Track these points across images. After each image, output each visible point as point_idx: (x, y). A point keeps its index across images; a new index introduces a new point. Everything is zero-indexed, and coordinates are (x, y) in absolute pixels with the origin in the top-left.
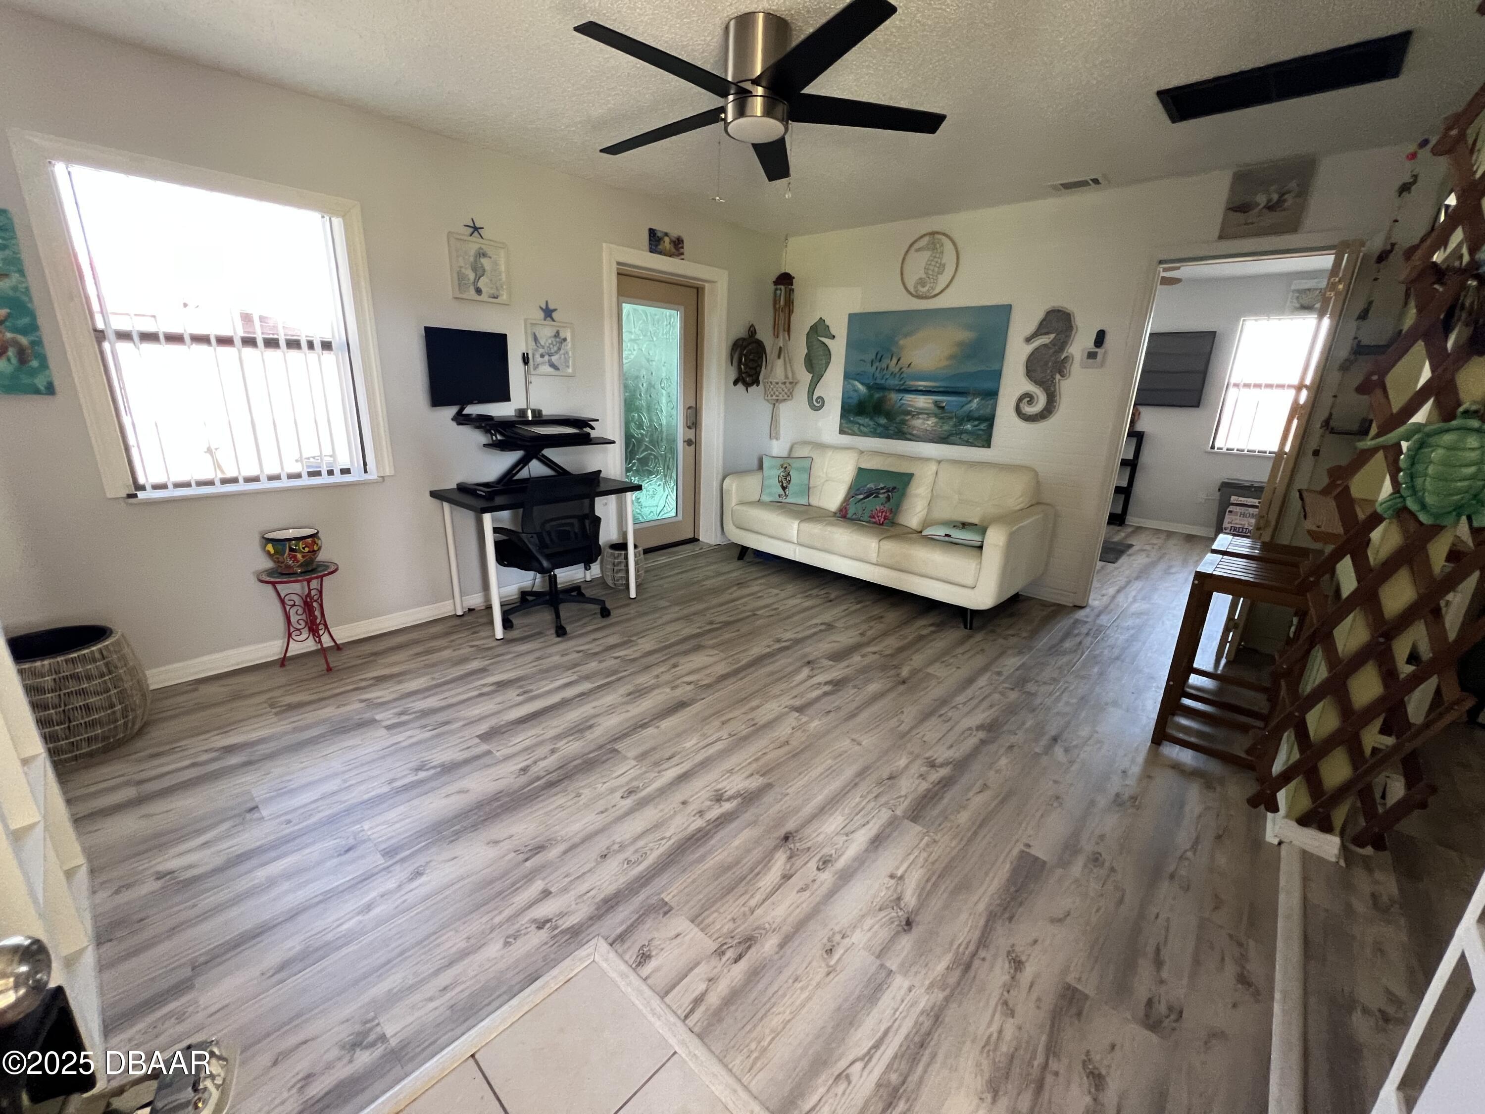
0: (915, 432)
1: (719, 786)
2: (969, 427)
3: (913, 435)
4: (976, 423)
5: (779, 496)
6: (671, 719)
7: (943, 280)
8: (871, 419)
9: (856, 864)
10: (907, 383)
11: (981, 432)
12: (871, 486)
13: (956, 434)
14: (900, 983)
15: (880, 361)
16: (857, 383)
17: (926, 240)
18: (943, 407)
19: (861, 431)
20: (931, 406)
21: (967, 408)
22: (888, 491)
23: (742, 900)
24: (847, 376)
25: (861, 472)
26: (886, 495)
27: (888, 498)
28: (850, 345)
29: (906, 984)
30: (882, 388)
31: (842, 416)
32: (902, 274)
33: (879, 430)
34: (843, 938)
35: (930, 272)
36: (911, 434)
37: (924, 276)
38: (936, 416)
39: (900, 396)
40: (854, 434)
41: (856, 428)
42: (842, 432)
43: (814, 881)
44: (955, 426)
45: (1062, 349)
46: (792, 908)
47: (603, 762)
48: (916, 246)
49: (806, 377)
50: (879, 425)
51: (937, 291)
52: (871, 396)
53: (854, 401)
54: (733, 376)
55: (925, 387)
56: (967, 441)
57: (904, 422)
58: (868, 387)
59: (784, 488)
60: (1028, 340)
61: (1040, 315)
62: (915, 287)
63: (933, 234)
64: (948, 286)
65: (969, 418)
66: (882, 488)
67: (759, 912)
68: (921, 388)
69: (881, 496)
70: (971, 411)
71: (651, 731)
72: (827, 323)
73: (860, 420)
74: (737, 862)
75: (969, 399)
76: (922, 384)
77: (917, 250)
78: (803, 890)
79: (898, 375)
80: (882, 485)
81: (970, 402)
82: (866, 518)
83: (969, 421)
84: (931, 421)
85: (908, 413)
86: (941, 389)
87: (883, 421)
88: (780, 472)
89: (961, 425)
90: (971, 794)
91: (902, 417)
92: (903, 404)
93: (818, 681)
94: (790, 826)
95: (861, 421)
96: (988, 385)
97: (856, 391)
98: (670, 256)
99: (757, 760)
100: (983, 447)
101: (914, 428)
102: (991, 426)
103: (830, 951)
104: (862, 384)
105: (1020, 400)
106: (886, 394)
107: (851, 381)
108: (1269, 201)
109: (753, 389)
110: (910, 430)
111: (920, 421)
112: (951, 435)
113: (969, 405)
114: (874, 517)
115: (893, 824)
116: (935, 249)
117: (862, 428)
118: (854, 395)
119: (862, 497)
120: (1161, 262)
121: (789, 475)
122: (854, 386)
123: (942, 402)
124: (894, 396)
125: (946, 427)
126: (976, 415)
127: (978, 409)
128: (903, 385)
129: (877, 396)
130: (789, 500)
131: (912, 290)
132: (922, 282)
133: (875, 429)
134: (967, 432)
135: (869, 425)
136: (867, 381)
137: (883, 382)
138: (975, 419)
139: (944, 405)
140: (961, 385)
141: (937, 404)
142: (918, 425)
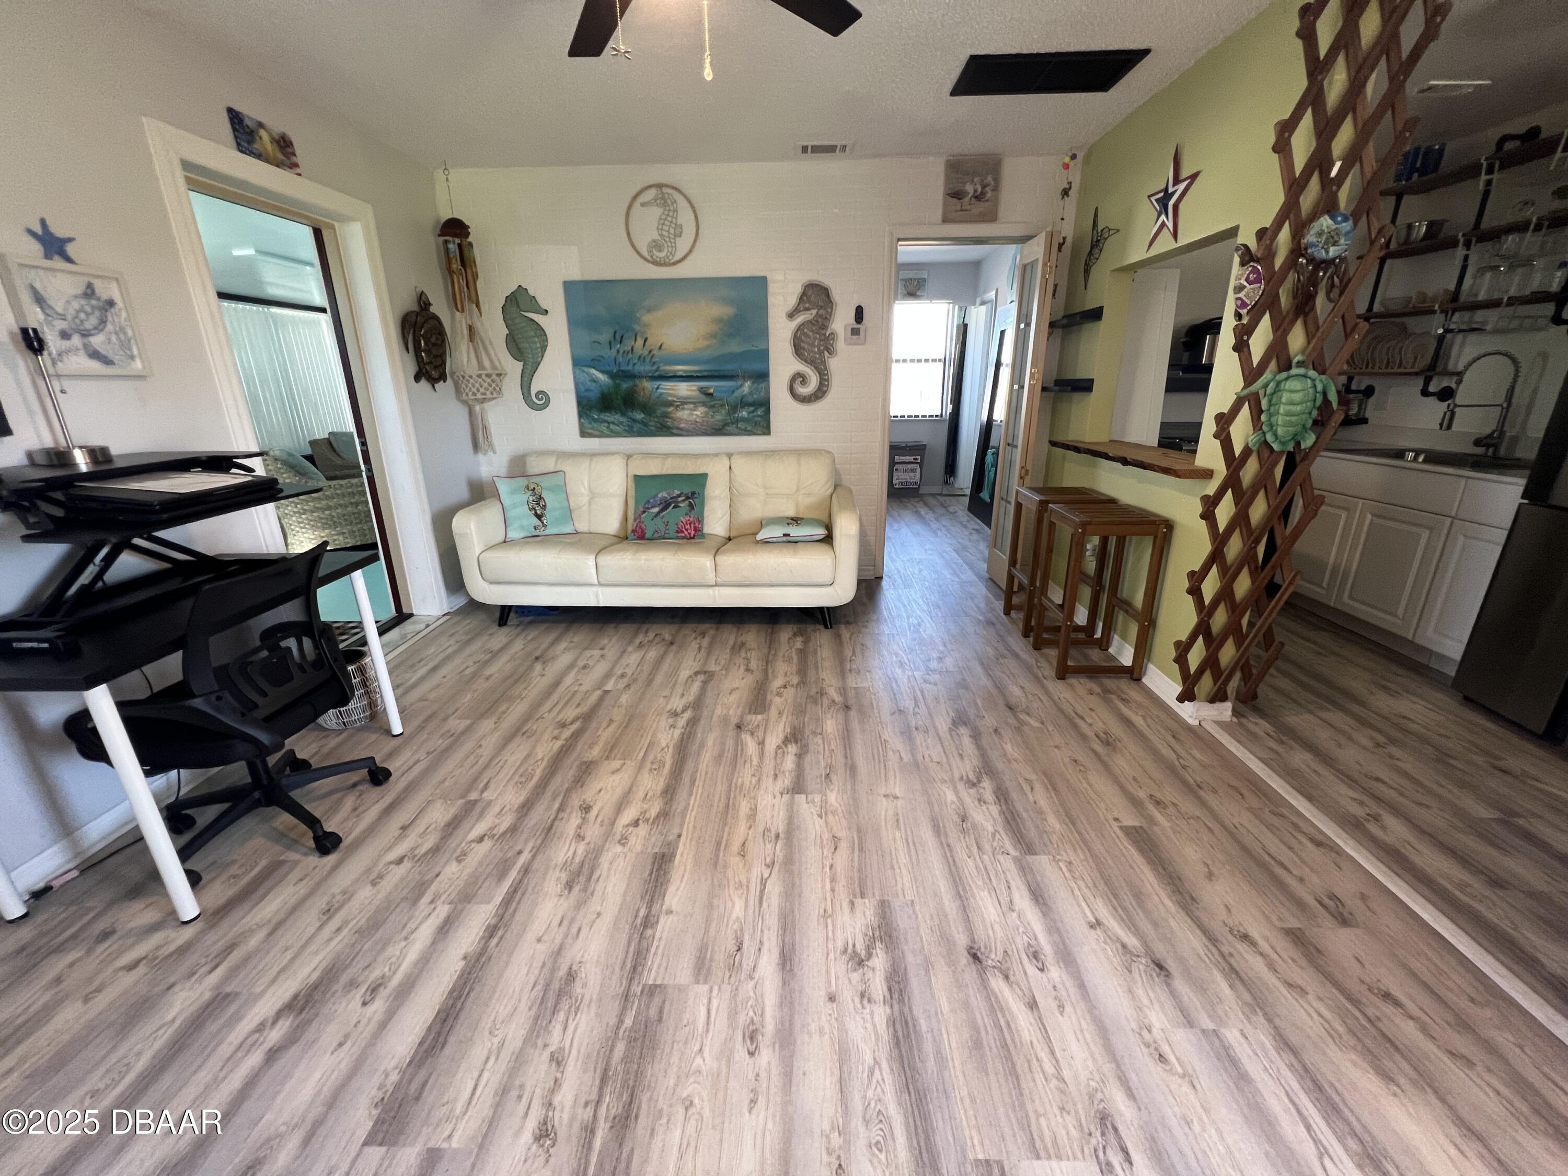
1: (840, 945)
2: (744, 414)
3: (681, 429)
5: (535, 528)
6: (672, 889)
7: (683, 245)
8: (623, 414)
9: (1056, 936)
10: (661, 368)
12: (663, 494)
14: (1232, 1035)
15: (621, 343)
16: (593, 371)
17: (652, 193)
18: (711, 395)
19: (612, 431)
20: (696, 394)
21: (738, 393)
22: (688, 498)
23: (1039, 1077)
24: (577, 363)
25: (640, 481)
26: (687, 502)
27: (691, 506)
28: (574, 322)
29: (1237, 1033)
30: (631, 376)
31: (580, 415)
32: (628, 234)
33: (636, 427)
34: (1150, 1031)
35: (665, 234)
37: (657, 237)
38: (704, 404)
39: (656, 384)
40: (602, 435)
41: (603, 427)
42: (584, 434)
43: (1054, 987)
44: (729, 414)
45: (825, 327)
46: (1080, 1037)
47: (660, 1020)
48: (641, 199)
49: (514, 368)
50: (634, 421)
51: (677, 258)
52: (617, 386)
53: (594, 395)
54: (412, 369)
55: (685, 371)
56: (746, 430)
57: (666, 415)
58: (612, 375)
59: (539, 517)
60: (791, 315)
61: (797, 289)
62: (650, 252)
63: (660, 186)
64: (690, 251)
65: (743, 403)
66: (679, 496)
67: (1066, 1074)
69: (681, 505)
70: (743, 397)
71: (665, 926)
72: (531, 292)
74: (975, 1028)
75: (739, 383)
76: (680, 368)
77: (643, 205)
78: (1061, 1007)
79: (648, 360)
80: (677, 492)
81: (741, 386)
82: (673, 534)
83: (743, 407)
84: (700, 412)
85: (670, 404)
87: (639, 416)
88: (527, 496)
89: (735, 412)
90: (1031, 798)
91: (664, 409)
92: (661, 394)
93: (774, 747)
94: (962, 940)
95: (610, 419)
96: (757, 366)
97: (594, 381)
98: (278, 166)
99: (833, 880)
100: (764, 434)
102: (768, 411)
103: (1162, 1058)
104: (602, 372)
105: (793, 380)
106: (637, 381)
107: (586, 369)
108: (975, 191)
109: (440, 386)
111: (686, 412)
112: (726, 424)
113: (740, 391)
114: (682, 532)
115: (1024, 869)
116: (665, 204)
117: (612, 426)
118: (593, 386)
119: (656, 510)
120: (899, 240)
121: (541, 498)
123: (708, 388)
124: (647, 385)
125: (718, 417)
126: (750, 399)
127: (751, 393)
128: (657, 370)
129: (625, 385)
130: (549, 531)
131: (646, 254)
132: (655, 245)
134: (743, 420)
135: (622, 423)
136: (609, 369)
137: (630, 367)
138: (750, 405)
139: (711, 391)
140: (728, 367)
141: (703, 391)
142: (685, 417)
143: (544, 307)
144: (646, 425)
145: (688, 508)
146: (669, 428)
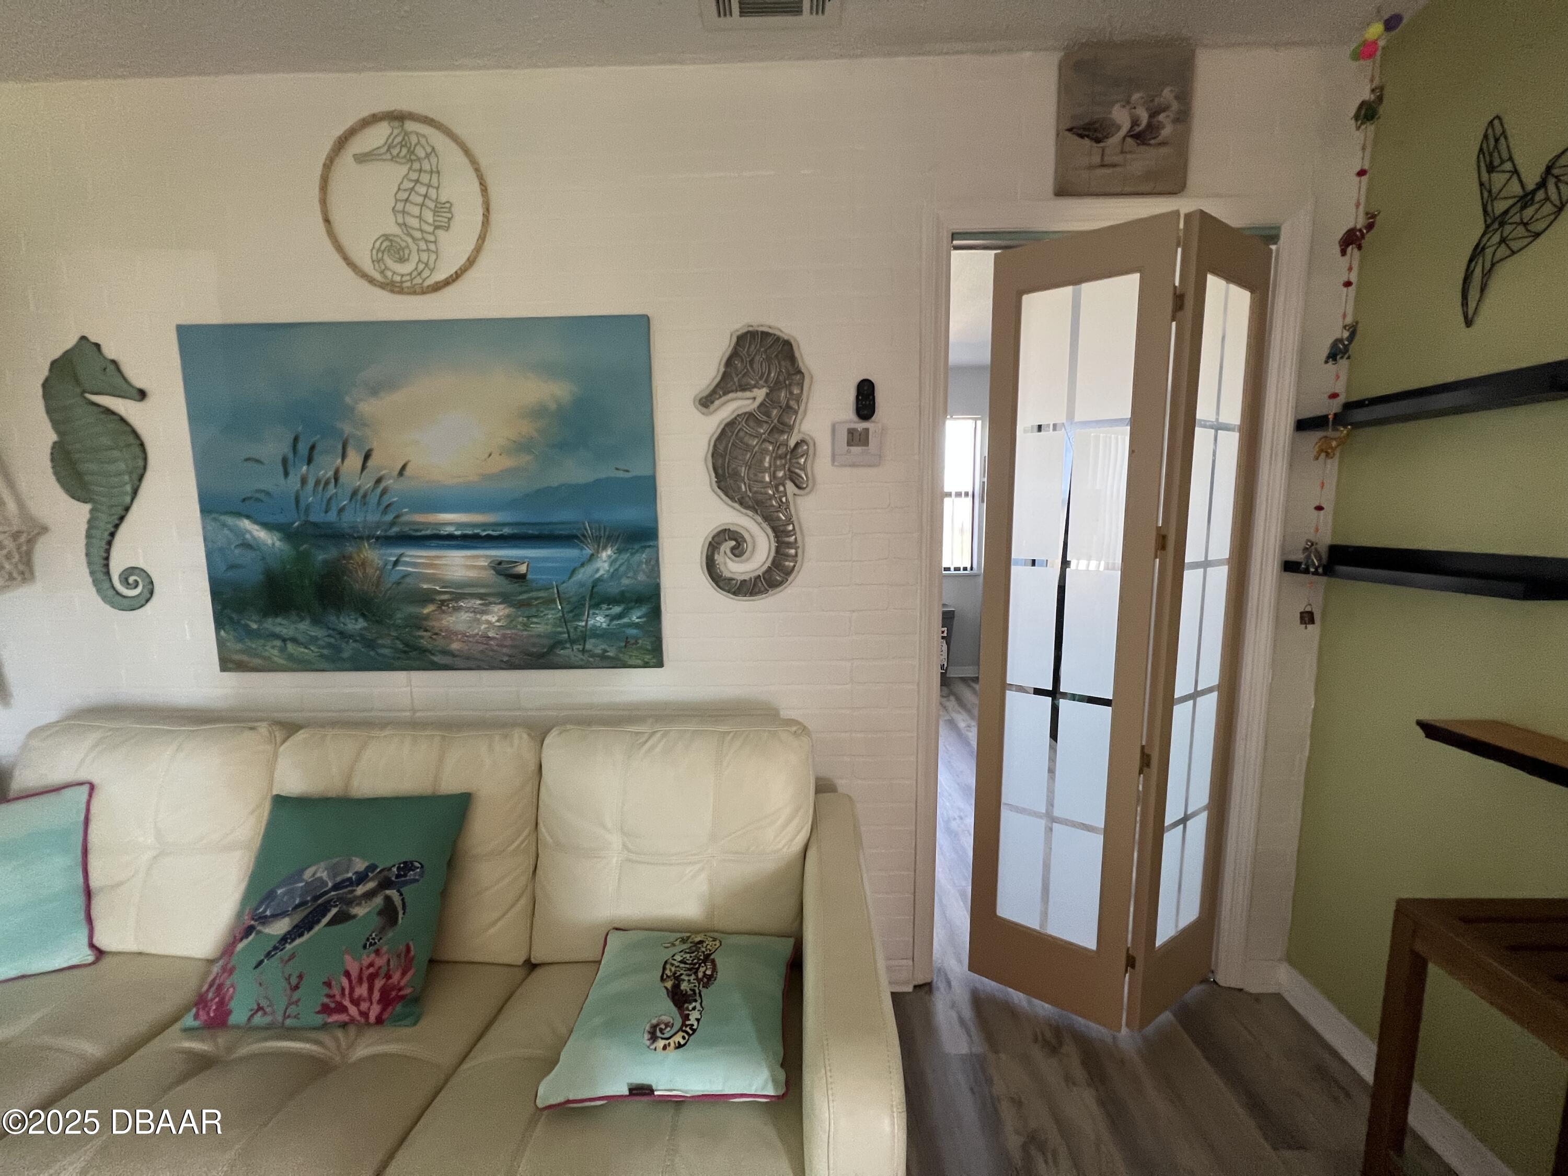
0: (455, 646)
2: (599, 620)
3: (452, 654)
4: (617, 609)
7: (454, 248)
8: (316, 621)
10: (404, 519)
11: (633, 632)
12: (318, 872)
13: (573, 642)
15: (310, 461)
16: (246, 524)
17: (378, 135)
18: (521, 577)
19: (291, 657)
20: (489, 575)
21: (583, 575)
22: (386, 884)
25: (284, 814)
26: (378, 900)
27: (389, 914)
31: (220, 621)
32: (327, 221)
35: (414, 222)
36: (445, 652)
37: (396, 230)
38: (505, 598)
39: (392, 553)
41: (272, 651)
42: (227, 664)
44: (564, 621)
45: (784, 427)
48: (355, 146)
49: (71, 516)
50: (343, 635)
51: (440, 276)
52: (302, 558)
53: (252, 574)
55: (459, 525)
57: (418, 623)
60: (706, 402)
61: (722, 346)
62: (376, 261)
63: (398, 117)
64: (471, 262)
65: (597, 598)
66: (362, 878)
68: (450, 530)
69: (359, 911)
72: (110, 351)
73: (282, 626)
75: (588, 551)
76: (451, 520)
77: (361, 159)
79: (373, 499)
80: (360, 865)
81: (592, 558)
82: (308, 1018)
83: (597, 606)
84: (496, 615)
85: (426, 598)
86: (506, 531)
87: (355, 624)
89: (578, 617)
91: (412, 609)
92: (407, 575)
96: (628, 515)
97: (247, 545)
100: (646, 665)
101: (451, 634)
102: (655, 614)
104: (266, 526)
105: (713, 546)
106: (350, 549)
107: (230, 520)
108: (1135, 122)
110: (440, 642)
111: (465, 616)
113: (589, 569)
114: (342, 1009)
116: (411, 158)
117: (290, 647)
118: (248, 557)
119: (281, 927)
120: (954, 236)
122: (239, 533)
123: (513, 562)
124: (373, 555)
126: (613, 589)
127: (614, 575)
128: (393, 524)
131: (367, 265)
132: (392, 247)
133: (337, 649)
134: (597, 633)
135: (314, 640)
136: (281, 519)
137: (332, 516)
138: (612, 601)
139: (522, 569)
140: (564, 516)
141: (502, 569)
142: (461, 627)
143: (139, 383)
144: (370, 644)
145: (377, 921)
146: (424, 651)
